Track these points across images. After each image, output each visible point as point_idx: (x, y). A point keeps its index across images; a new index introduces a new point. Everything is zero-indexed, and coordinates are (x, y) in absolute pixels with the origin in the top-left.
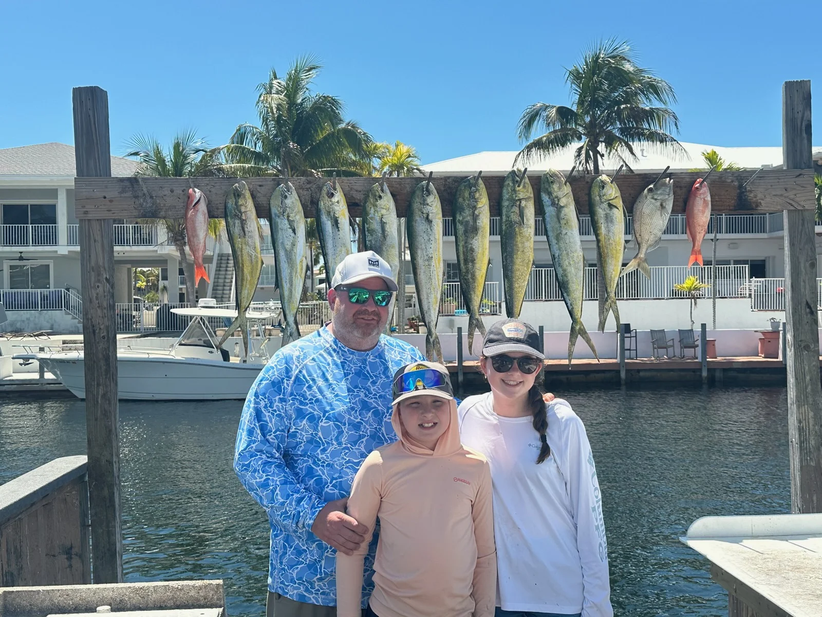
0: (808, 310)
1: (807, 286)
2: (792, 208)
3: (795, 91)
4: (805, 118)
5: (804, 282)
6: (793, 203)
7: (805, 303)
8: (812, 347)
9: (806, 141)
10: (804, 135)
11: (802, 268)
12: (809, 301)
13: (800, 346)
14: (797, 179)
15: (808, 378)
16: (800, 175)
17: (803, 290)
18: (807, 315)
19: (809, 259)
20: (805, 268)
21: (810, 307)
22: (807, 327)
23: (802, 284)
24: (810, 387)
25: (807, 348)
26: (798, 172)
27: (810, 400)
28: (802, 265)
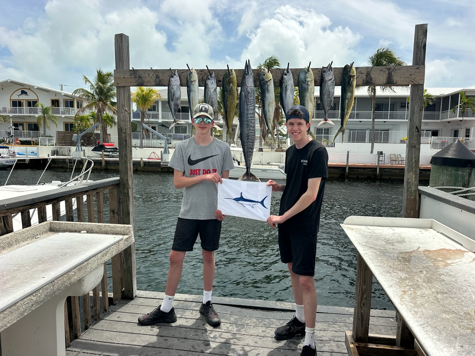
0: (417, 130)
1: (417, 119)
2: (413, 83)
3: (420, 29)
4: (423, 42)
5: (416, 117)
6: (414, 81)
7: (415, 127)
8: (417, 146)
9: (423, 53)
10: (422, 50)
11: (416, 111)
12: (417, 126)
13: (411, 146)
14: (417, 70)
15: (414, 160)
16: (418, 68)
17: (415, 121)
18: (416, 132)
19: (419, 107)
20: (417, 111)
21: (417, 129)
22: (415, 138)
23: (415, 118)
24: (414, 164)
25: (414, 147)
26: (417, 67)
27: (414, 170)
28: (416, 110)
